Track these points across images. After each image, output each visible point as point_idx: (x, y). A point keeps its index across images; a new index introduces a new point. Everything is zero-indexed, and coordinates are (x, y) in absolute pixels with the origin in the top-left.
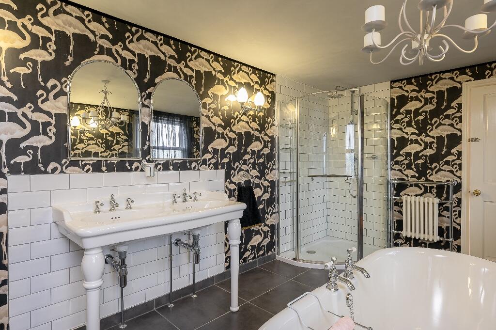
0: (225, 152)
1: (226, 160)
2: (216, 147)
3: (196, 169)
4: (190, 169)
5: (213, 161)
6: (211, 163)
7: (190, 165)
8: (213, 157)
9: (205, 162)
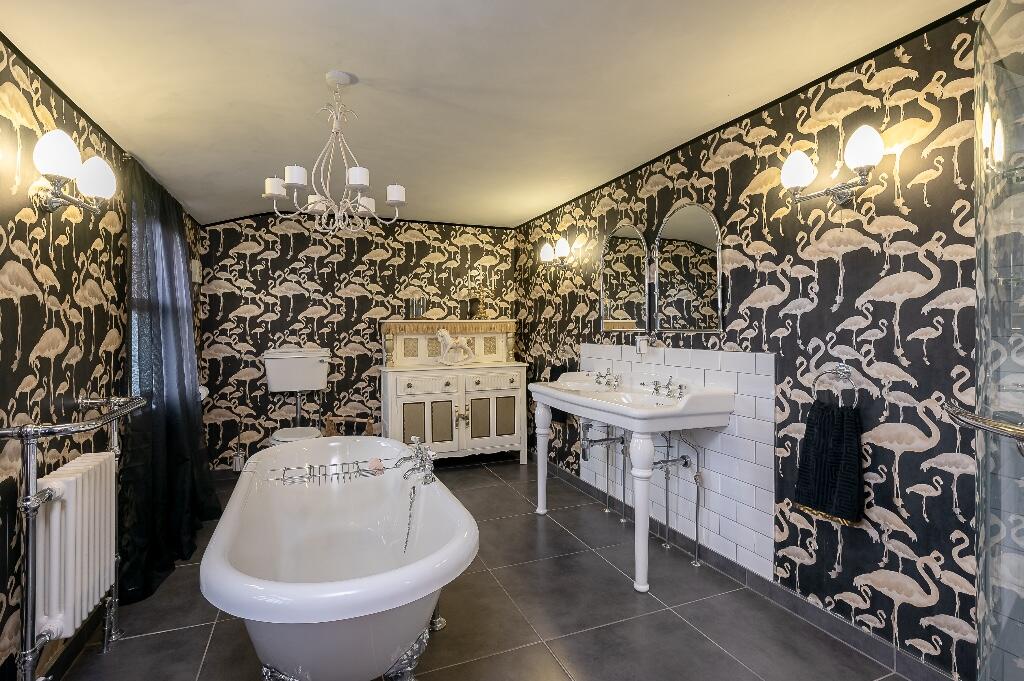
0: (781, 314)
1: (781, 333)
2: (758, 306)
3: (718, 347)
4: (706, 348)
5: (751, 334)
6: (746, 339)
7: (707, 341)
8: (750, 327)
9: (732, 336)
